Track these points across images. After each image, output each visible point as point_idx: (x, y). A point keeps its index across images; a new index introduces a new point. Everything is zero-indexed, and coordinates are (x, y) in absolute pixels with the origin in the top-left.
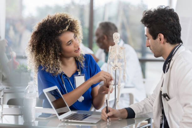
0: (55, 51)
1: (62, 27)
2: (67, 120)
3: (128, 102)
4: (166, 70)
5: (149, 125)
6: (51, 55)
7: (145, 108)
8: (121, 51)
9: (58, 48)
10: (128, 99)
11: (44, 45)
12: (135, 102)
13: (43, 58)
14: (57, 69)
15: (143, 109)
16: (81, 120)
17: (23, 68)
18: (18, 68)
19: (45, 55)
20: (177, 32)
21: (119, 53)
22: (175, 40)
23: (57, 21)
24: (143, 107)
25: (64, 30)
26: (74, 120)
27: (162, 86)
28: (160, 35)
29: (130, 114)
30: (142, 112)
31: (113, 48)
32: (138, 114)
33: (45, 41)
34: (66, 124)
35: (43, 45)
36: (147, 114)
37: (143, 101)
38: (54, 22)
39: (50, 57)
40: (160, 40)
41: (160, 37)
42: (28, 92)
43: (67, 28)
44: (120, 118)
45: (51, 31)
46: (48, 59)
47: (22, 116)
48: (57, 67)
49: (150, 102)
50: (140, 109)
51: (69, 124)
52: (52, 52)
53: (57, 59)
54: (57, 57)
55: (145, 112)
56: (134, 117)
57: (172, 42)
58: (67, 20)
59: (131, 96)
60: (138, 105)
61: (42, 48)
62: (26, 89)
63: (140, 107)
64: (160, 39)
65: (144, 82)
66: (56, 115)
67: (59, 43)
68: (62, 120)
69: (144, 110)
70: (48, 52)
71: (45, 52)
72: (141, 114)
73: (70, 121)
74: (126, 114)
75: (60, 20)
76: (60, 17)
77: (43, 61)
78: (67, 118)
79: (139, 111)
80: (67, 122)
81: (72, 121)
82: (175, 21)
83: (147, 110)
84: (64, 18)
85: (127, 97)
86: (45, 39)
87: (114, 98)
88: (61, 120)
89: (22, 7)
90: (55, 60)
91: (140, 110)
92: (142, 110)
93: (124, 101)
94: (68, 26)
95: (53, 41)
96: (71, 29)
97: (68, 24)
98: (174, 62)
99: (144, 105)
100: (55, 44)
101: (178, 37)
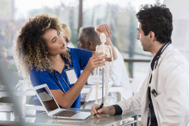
0: (41, 50)
1: (44, 25)
2: (56, 116)
3: (116, 101)
4: (154, 67)
5: (136, 121)
6: (38, 54)
7: (132, 106)
8: (108, 50)
9: (44, 46)
10: (116, 98)
11: (30, 46)
12: (122, 100)
13: (31, 59)
14: (47, 66)
15: (130, 106)
16: (70, 117)
17: (14, 68)
18: (9, 67)
19: (32, 55)
20: (168, 32)
21: (105, 53)
22: (165, 39)
23: (38, 21)
24: (130, 104)
25: (47, 28)
26: (63, 116)
27: (150, 82)
28: (151, 33)
29: (118, 112)
30: (129, 110)
31: (100, 48)
32: (125, 111)
33: (30, 42)
34: (55, 120)
35: (28, 46)
36: (134, 111)
37: (130, 98)
38: (36, 22)
39: (37, 56)
40: (151, 38)
41: (151, 34)
42: (19, 89)
43: (49, 25)
44: (108, 115)
45: (35, 31)
46: (36, 59)
47: (13, 113)
48: (47, 65)
49: (137, 100)
50: (127, 106)
51: (58, 121)
52: (38, 51)
53: (44, 57)
54: (44, 55)
55: (132, 110)
56: (121, 114)
57: (161, 41)
58: (47, 18)
59: (118, 94)
60: (125, 102)
61: (28, 49)
62: (17, 86)
63: (127, 104)
64: (151, 36)
65: (131, 82)
66: (45, 111)
67: (44, 42)
68: (52, 117)
69: (132, 107)
70: (34, 51)
71: (31, 52)
72: (128, 111)
73: (58, 117)
74: (114, 111)
75: (41, 19)
76: (41, 17)
77: (31, 62)
78: (56, 115)
79: (126, 109)
80: (56, 118)
81: (61, 117)
82: (168, 21)
83: (133, 108)
84: (45, 17)
85: (114, 96)
86: (30, 39)
87: (102, 97)
88: (50, 116)
89: (13, 10)
90: (43, 58)
91: (128, 108)
92: (129, 108)
93: (111, 100)
94: (50, 23)
95: (38, 41)
96: (53, 26)
97: (49, 21)
98: (162, 59)
99: (132, 103)
100: (40, 43)
101: (168, 37)
